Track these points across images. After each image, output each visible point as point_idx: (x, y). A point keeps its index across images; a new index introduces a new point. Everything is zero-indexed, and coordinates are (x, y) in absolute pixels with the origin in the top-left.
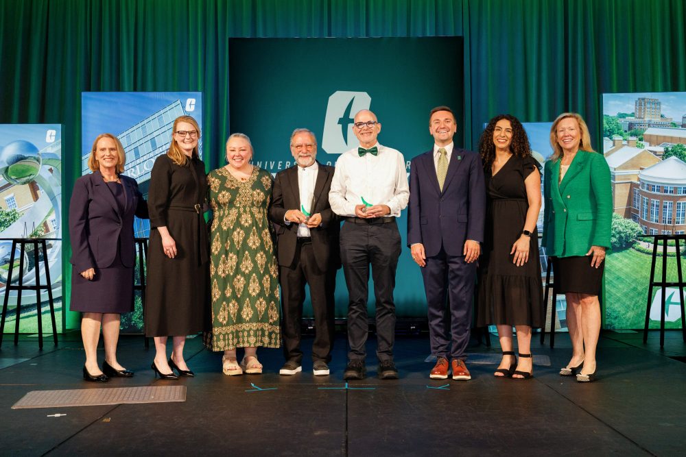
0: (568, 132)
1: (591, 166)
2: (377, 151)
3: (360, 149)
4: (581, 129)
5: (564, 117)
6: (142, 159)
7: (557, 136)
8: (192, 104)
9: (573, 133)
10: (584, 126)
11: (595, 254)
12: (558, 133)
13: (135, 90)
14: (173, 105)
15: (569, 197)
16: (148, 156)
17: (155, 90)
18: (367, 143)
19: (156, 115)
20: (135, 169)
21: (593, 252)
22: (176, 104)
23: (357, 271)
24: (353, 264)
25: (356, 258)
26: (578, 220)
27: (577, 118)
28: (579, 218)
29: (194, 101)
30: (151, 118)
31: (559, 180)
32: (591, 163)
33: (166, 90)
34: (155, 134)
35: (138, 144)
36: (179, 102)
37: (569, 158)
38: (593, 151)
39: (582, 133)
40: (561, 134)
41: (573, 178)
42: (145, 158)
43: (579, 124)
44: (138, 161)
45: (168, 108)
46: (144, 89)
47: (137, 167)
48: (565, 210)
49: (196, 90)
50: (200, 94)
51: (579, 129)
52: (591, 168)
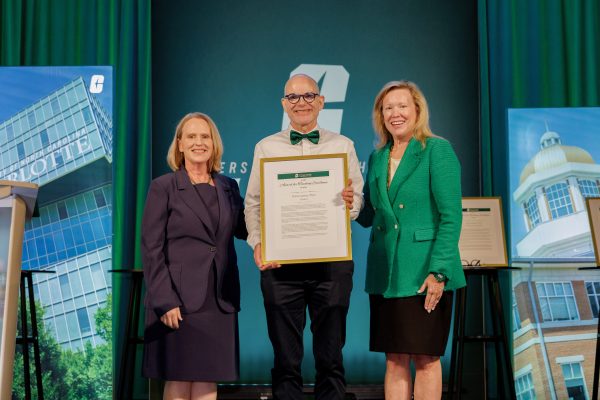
0: (397, 111)
1: (430, 158)
2: (318, 137)
3: (292, 132)
4: (417, 105)
5: (393, 88)
6: (28, 160)
7: (382, 116)
8: (98, 83)
9: (406, 112)
10: (423, 102)
11: (430, 290)
12: (384, 111)
13: (23, 63)
14: (73, 84)
15: (401, 206)
16: (36, 155)
17: (50, 63)
18: (303, 125)
19: (49, 98)
20: (19, 173)
21: (427, 288)
22: (77, 82)
23: (288, 316)
24: (284, 307)
25: (288, 297)
26: (415, 241)
27: (411, 90)
28: (418, 238)
29: (101, 78)
30: (41, 103)
31: (388, 182)
32: (430, 153)
33: (64, 63)
34: (47, 125)
35: (23, 139)
36: (81, 80)
37: (400, 149)
38: (434, 136)
39: (418, 112)
40: (387, 114)
41: (408, 177)
42: (32, 158)
43: (414, 98)
44: (23, 163)
45: (65, 89)
46: (34, 63)
47: (22, 170)
48: (396, 227)
49: (107, 63)
50: (110, 68)
51: (414, 106)
52: (431, 162)
